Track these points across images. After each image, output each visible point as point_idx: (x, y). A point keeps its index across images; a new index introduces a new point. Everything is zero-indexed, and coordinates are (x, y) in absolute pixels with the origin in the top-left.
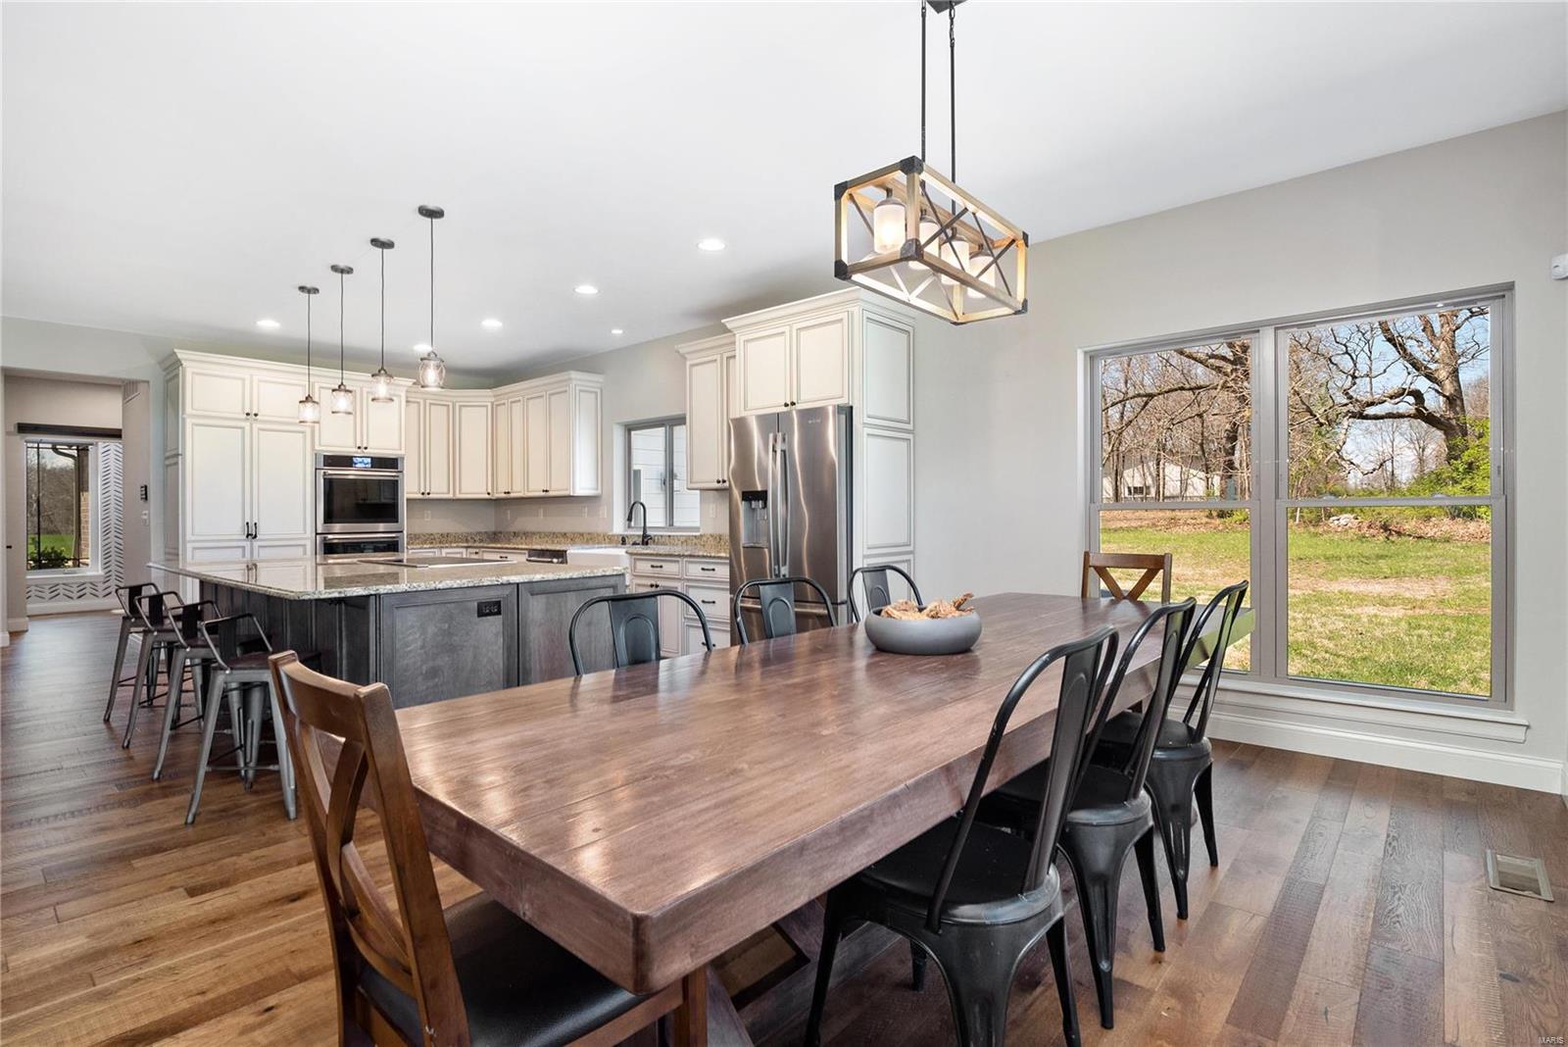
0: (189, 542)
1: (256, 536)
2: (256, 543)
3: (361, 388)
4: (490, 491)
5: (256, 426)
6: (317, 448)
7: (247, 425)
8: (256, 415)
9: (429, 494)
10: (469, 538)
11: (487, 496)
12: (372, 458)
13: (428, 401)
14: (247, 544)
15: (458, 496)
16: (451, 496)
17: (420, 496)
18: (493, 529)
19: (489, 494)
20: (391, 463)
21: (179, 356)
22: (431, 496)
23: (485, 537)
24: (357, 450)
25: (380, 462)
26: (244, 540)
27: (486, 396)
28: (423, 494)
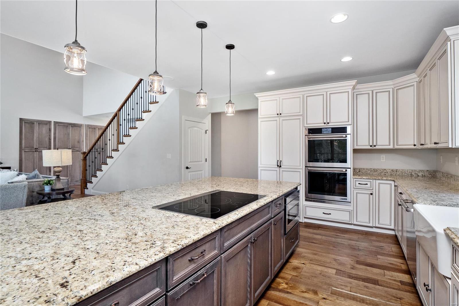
0: (260, 167)
1: (280, 166)
2: (281, 169)
3: (327, 92)
4: (416, 144)
5: (281, 119)
6: (306, 125)
7: (278, 119)
8: (281, 114)
9: (375, 146)
10: (413, 174)
11: (413, 147)
12: (332, 128)
13: (374, 92)
14: (278, 169)
15: (396, 147)
16: (391, 147)
17: (369, 147)
18: (434, 169)
19: (415, 145)
20: (343, 130)
21: (257, 96)
22: (377, 147)
23: (427, 174)
24: (324, 125)
25: (335, 130)
26: (276, 168)
27: (413, 77)
28: (371, 146)
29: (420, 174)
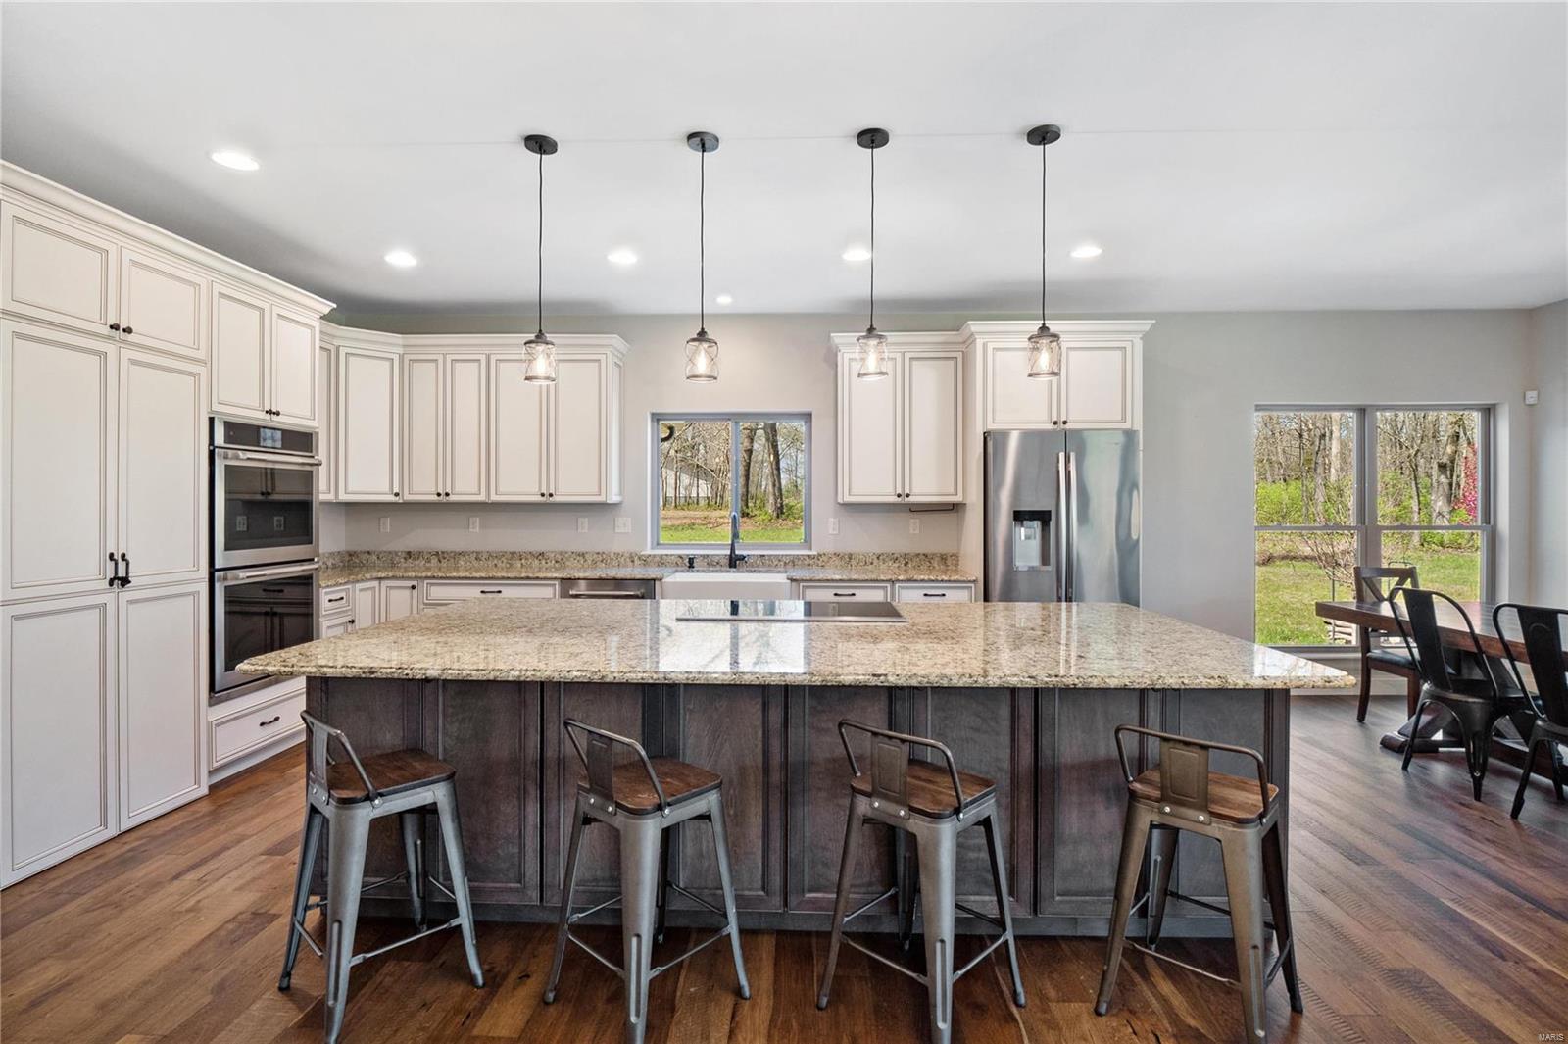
1: (126, 582)
2: (125, 596)
4: (398, 491)
5: (127, 354)
7: (110, 349)
8: (127, 330)
11: (392, 498)
12: (285, 432)
14: (109, 598)
16: (332, 497)
19: (395, 496)
24: (266, 414)
25: (289, 440)
29: (330, 564)
